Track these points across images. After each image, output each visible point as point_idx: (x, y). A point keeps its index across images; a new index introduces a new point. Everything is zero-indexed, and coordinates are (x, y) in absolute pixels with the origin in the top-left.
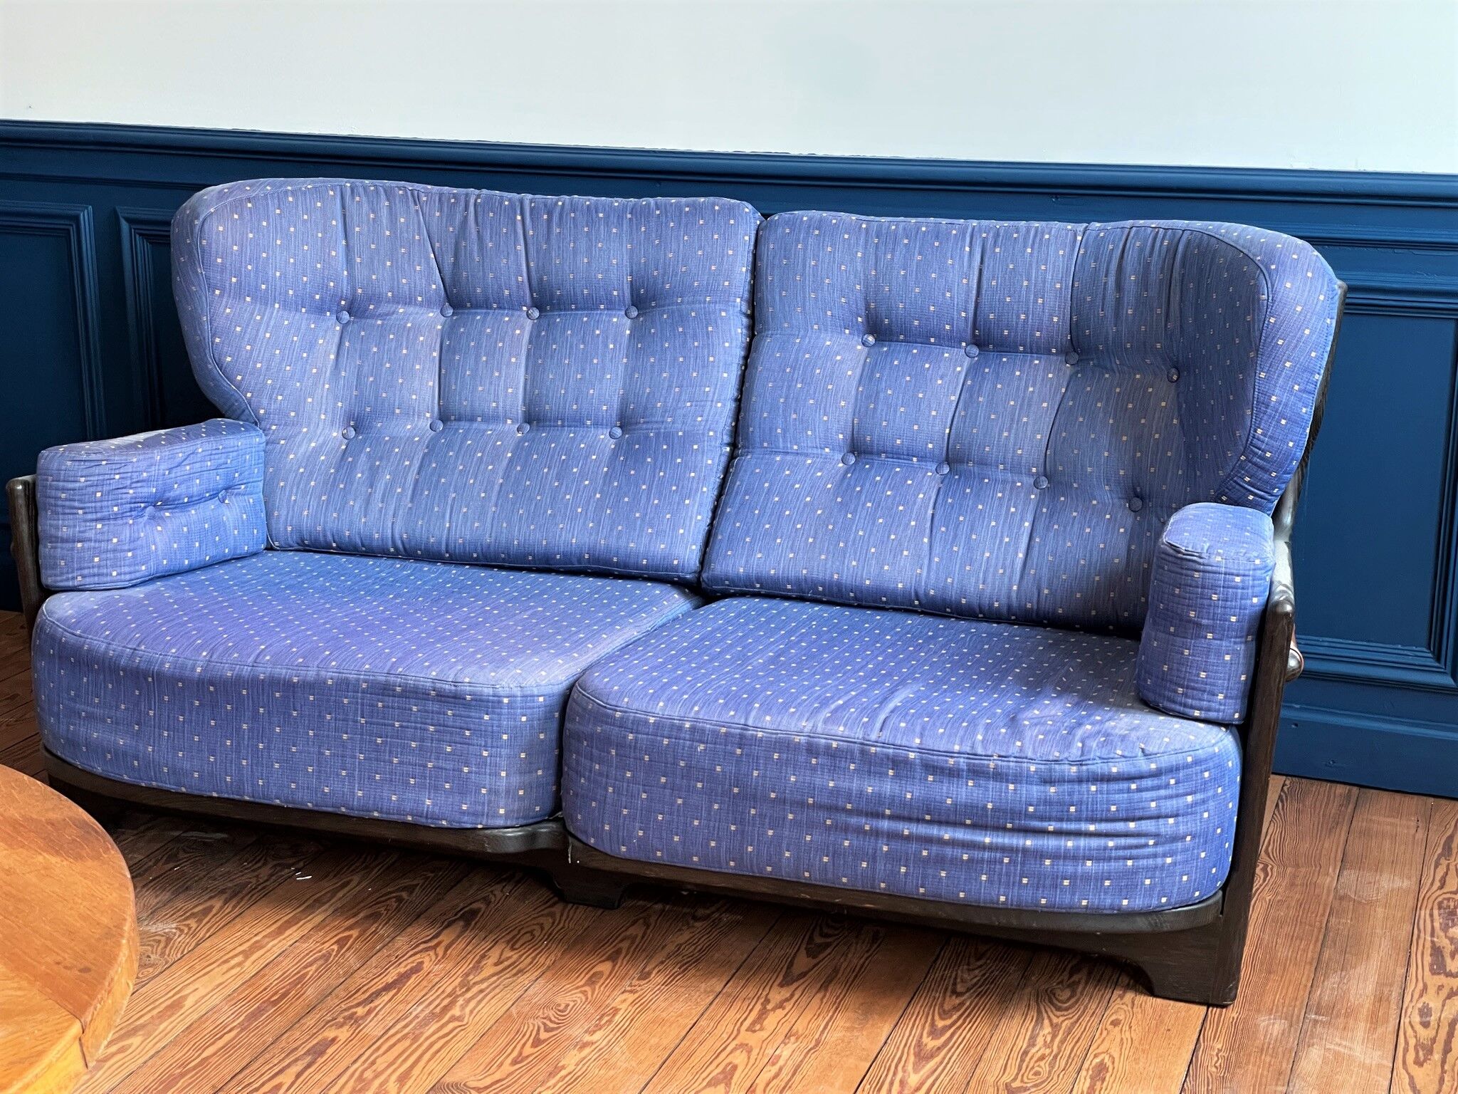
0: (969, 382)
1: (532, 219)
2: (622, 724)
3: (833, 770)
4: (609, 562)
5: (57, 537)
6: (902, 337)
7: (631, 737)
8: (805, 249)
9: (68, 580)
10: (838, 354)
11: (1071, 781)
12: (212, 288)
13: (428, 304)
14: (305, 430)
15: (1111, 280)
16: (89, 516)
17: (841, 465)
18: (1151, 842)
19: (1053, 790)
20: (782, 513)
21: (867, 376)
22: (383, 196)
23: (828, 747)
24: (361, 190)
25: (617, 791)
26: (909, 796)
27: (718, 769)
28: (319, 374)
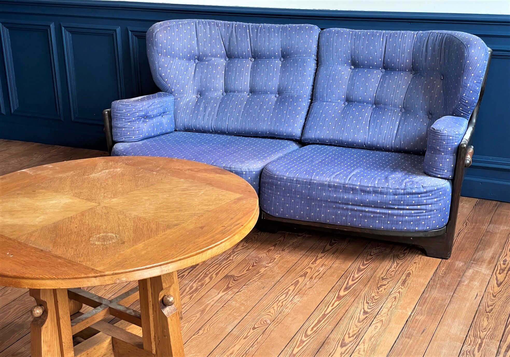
0: (382, 80)
1: (252, 31)
2: (277, 179)
3: (335, 192)
4: (275, 135)
5: (117, 127)
6: (362, 67)
7: (279, 183)
8: (333, 40)
9: (120, 139)
10: (343, 72)
11: (402, 194)
12: (158, 53)
13: (221, 57)
14: (185, 95)
15: (424, 49)
16: (126, 121)
17: (343, 105)
18: (424, 212)
19: (396, 197)
20: (325, 119)
21: (352, 78)
22: (208, 24)
23: (334, 185)
24: (201, 23)
25: (275, 198)
26: (356, 199)
27: (304, 191)
28: (189, 79)
